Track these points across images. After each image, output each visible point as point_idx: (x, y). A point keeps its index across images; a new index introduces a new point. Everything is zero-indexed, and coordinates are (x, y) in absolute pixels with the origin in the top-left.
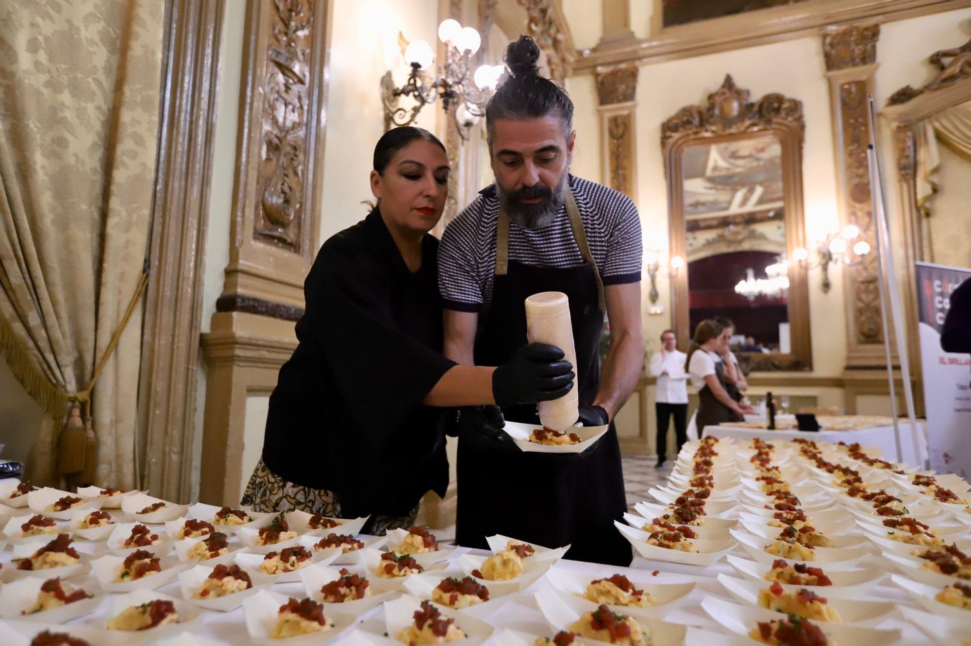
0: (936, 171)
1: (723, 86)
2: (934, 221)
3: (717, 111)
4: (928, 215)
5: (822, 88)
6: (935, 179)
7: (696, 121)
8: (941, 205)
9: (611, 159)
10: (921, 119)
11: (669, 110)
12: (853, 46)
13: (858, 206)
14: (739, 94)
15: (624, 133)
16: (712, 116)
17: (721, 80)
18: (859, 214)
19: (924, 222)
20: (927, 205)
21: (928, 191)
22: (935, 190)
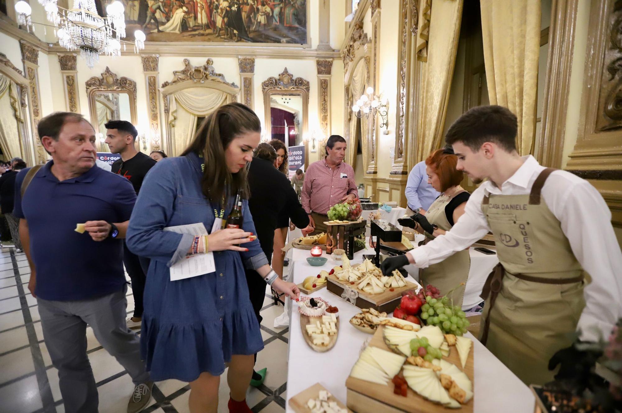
0: (176, 111)
1: (106, 71)
2: (175, 128)
3: (105, 81)
4: (174, 126)
5: (142, 76)
6: (175, 114)
7: (98, 83)
8: (177, 123)
9: (69, 94)
10: (171, 94)
11: (87, 78)
12: (150, 63)
13: (154, 121)
14: (111, 75)
15: (73, 84)
16: (103, 82)
17: (105, 69)
18: (154, 124)
19: (172, 129)
20: (173, 123)
21: (173, 118)
22: (175, 119)
